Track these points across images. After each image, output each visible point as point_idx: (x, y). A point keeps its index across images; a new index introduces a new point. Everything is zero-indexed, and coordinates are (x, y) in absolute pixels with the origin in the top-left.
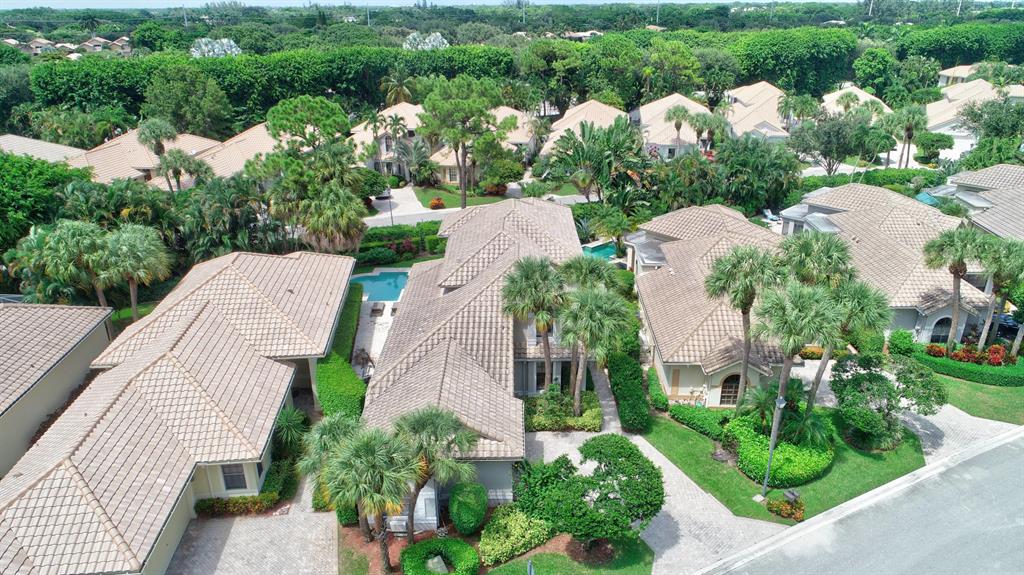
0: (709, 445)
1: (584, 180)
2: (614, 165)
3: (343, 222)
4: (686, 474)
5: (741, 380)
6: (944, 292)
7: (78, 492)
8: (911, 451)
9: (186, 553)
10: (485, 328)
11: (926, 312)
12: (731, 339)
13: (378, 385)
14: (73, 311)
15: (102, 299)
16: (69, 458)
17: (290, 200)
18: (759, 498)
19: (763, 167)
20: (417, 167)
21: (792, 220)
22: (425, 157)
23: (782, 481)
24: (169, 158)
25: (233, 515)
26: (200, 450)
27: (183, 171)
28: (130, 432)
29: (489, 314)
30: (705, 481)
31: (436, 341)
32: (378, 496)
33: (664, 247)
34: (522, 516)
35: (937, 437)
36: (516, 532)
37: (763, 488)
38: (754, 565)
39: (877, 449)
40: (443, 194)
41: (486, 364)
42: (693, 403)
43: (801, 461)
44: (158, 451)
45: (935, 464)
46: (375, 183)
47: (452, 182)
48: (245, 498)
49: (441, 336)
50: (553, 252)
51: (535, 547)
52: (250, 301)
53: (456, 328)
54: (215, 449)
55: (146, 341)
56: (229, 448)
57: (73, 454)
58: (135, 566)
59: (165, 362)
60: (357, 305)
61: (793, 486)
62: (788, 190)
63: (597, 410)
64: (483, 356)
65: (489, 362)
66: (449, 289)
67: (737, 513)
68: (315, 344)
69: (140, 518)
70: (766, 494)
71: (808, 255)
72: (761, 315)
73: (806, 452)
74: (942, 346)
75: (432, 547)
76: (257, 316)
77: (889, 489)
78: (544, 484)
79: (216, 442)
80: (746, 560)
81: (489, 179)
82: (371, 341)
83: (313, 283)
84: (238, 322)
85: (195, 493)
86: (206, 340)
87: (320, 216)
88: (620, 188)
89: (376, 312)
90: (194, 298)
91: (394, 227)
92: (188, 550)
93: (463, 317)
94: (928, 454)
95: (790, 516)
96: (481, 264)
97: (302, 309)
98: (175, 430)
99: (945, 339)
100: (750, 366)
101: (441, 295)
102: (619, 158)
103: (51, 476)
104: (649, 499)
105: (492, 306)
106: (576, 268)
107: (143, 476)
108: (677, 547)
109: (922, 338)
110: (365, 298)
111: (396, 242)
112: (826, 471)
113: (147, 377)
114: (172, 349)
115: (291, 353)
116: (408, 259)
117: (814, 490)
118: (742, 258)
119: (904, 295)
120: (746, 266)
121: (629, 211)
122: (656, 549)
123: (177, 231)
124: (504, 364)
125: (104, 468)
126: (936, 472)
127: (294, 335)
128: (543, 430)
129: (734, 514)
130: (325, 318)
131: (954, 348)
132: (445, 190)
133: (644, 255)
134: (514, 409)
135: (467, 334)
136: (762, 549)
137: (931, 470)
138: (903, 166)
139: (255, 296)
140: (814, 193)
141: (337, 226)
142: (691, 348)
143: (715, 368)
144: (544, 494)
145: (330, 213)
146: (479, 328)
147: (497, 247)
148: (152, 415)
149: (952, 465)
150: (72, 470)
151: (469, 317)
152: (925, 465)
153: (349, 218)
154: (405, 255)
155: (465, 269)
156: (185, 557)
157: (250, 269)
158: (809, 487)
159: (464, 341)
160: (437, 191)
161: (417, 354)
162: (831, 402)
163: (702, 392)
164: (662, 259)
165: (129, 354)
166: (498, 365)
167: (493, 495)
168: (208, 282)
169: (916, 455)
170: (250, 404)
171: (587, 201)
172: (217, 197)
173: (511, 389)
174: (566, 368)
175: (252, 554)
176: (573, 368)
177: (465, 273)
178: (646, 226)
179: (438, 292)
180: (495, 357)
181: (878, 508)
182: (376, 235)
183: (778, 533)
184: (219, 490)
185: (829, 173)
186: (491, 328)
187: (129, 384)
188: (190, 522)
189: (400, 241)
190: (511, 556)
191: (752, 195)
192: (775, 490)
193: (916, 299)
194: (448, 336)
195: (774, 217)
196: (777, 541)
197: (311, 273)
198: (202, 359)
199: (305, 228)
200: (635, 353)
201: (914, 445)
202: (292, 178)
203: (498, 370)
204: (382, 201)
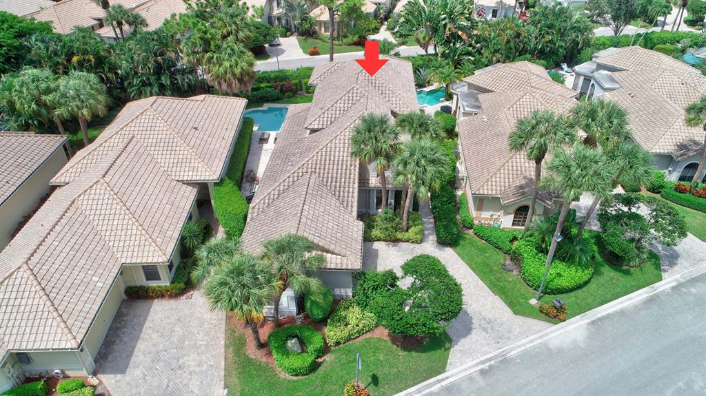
0: (500, 258)
1: (424, 38)
2: (448, 26)
3: (238, 71)
4: (481, 279)
5: (530, 211)
6: (696, 143)
7: (33, 289)
8: (653, 268)
9: (119, 325)
10: (338, 165)
11: (679, 159)
12: (525, 178)
13: (257, 207)
14: (38, 138)
15: (61, 128)
16: (26, 263)
17: (197, 53)
18: (533, 302)
19: (565, 30)
20: (300, 21)
21: (583, 75)
22: (307, 13)
23: (552, 290)
24: (112, 12)
25: (153, 298)
26: (125, 254)
27: (124, 22)
28: (73, 241)
29: (341, 154)
30: (495, 286)
31: (301, 174)
32: (246, 306)
33: (482, 97)
34: (357, 309)
35: (673, 258)
36: (353, 322)
37: (538, 294)
38: (525, 353)
39: (627, 265)
40: (319, 43)
41: (337, 193)
42: (492, 223)
43: (569, 275)
44: (93, 256)
45: (669, 280)
46: (267, 34)
47: (325, 33)
48: (160, 287)
49: (305, 170)
50: (394, 102)
51: (366, 332)
52: (164, 136)
53: (316, 164)
54: (135, 254)
55: (89, 165)
56: (146, 254)
57: (29, 259)
58: (75, 345)
59: (99, 186)
60: (248, 136)
61: (560, 293)
62: (582, 49)
63: (419, 227)
64: (335, 187)
65: (339, 192)
66: (313, 131)
67: (516, 313)
68: (212, 171)
69: (78, 308)
70: (539, 298)
71: (593, 120)
72: (551, 169)
73: (573, 269)
74: (686, 184)
75: (291, 332)
76: (169, 148)
77: (632, 298)
78: (375, 288)
79: (136, 249)
80: (519, 350)
81: (351, 37)
82: (258, 163)
83: (213, 121)
84: (156, 152)
85: (125, 282)
86: (130, 168)
87: (220, 66)
88: (451, 45)
89: (263, 140)
90: (123, 133)
91: (280, 71)
92: (120, 323)
93: (322, 156)
94: (665, 271)
95: (555, 317)
96: (338, 112)
97: (203, 143)
98: (107, 239)
99: (690, 179)
100: (537, 200)
101: (307, 135)
102: (453, 20)
103: (14, 276)
104: (451, 309)
105: (344, 148)
106: (409, 123)
107: (82, 275)
108: (470, 337)
109: (672, 177)
110: (255, 128)
111: (281, 83)
112: (586, 283)
113: (86, 197)
114: (104, 176)
115: (194, 178)
116: (289, 97)
117: (576, 297)
118: (540, 122)
119: (664, 144)
120: (542, 128)
121: (457, 64)
122: (454, 338)
123: (116, 74)
124: (351, 194)
125: (52, 270)
126: (668, 286)
127: (196, 165)
128: (379, 240)
129: (514, 313)
130: (221, 150)
131: (696, 186)
132: (320, 39)
133: (465, 104)
134: (355, 229)
135: (324, 169)
136: (531, 341)
137: (666, 284)
138: (675, 29)
139: (168, 133)
140: (602, 53)
141: (234, 75)
142: (494, 183)
143: (510, 201)
144: (374, 296)
145: (227, 64)
146: (333, 165)
147: (351, 98)
148: (90, 227)
149: (682, 280)
150: (29, 272)
151: (326, 156)
152: (661, 280)
153: (242, 68)
154: (287, 94)
155: (326, 115)
156: (117, 329)
157: (165, 110)
158: (572, 294)
159: (322, 174)
160: (314, 40)
161: (286, 184)
162: (595, 226)
163: (499, 216)
164: (479, 107)
165: (77, 174)
166: (346, 194)
167: (337, 292)
168: (133, 120)
169: (656, 272)
170: (162, 219)
171: (425, 53)
172: (144, 48)
173: (355, 214)
174: (398, 195)
175: (165, 328)
176: (403, 196)
177: (325, 119)
178: (470, 79)
179: (306, 132)
180: (344, 188)
181: (622, 313)
182: (265, 78)
183: (545, 329)
184: (142, 281)
185: (616, 34)
186: (342, 165)
187: (73, 203)
188: (122, 302)
189: (283, 83)
190: (349, 339)
191: (554, 52)
192: (547, 295)
193: (672, 147)
194: (310, 170)
195: (569, 70)
196: (544, 336)
197: (212, 112)
198: (126, 185)
199: (210, 75)
200: (452, 182)
201: (655, 264)
202: (198, 35)
203: (346, 198)
204: (275, 48)
